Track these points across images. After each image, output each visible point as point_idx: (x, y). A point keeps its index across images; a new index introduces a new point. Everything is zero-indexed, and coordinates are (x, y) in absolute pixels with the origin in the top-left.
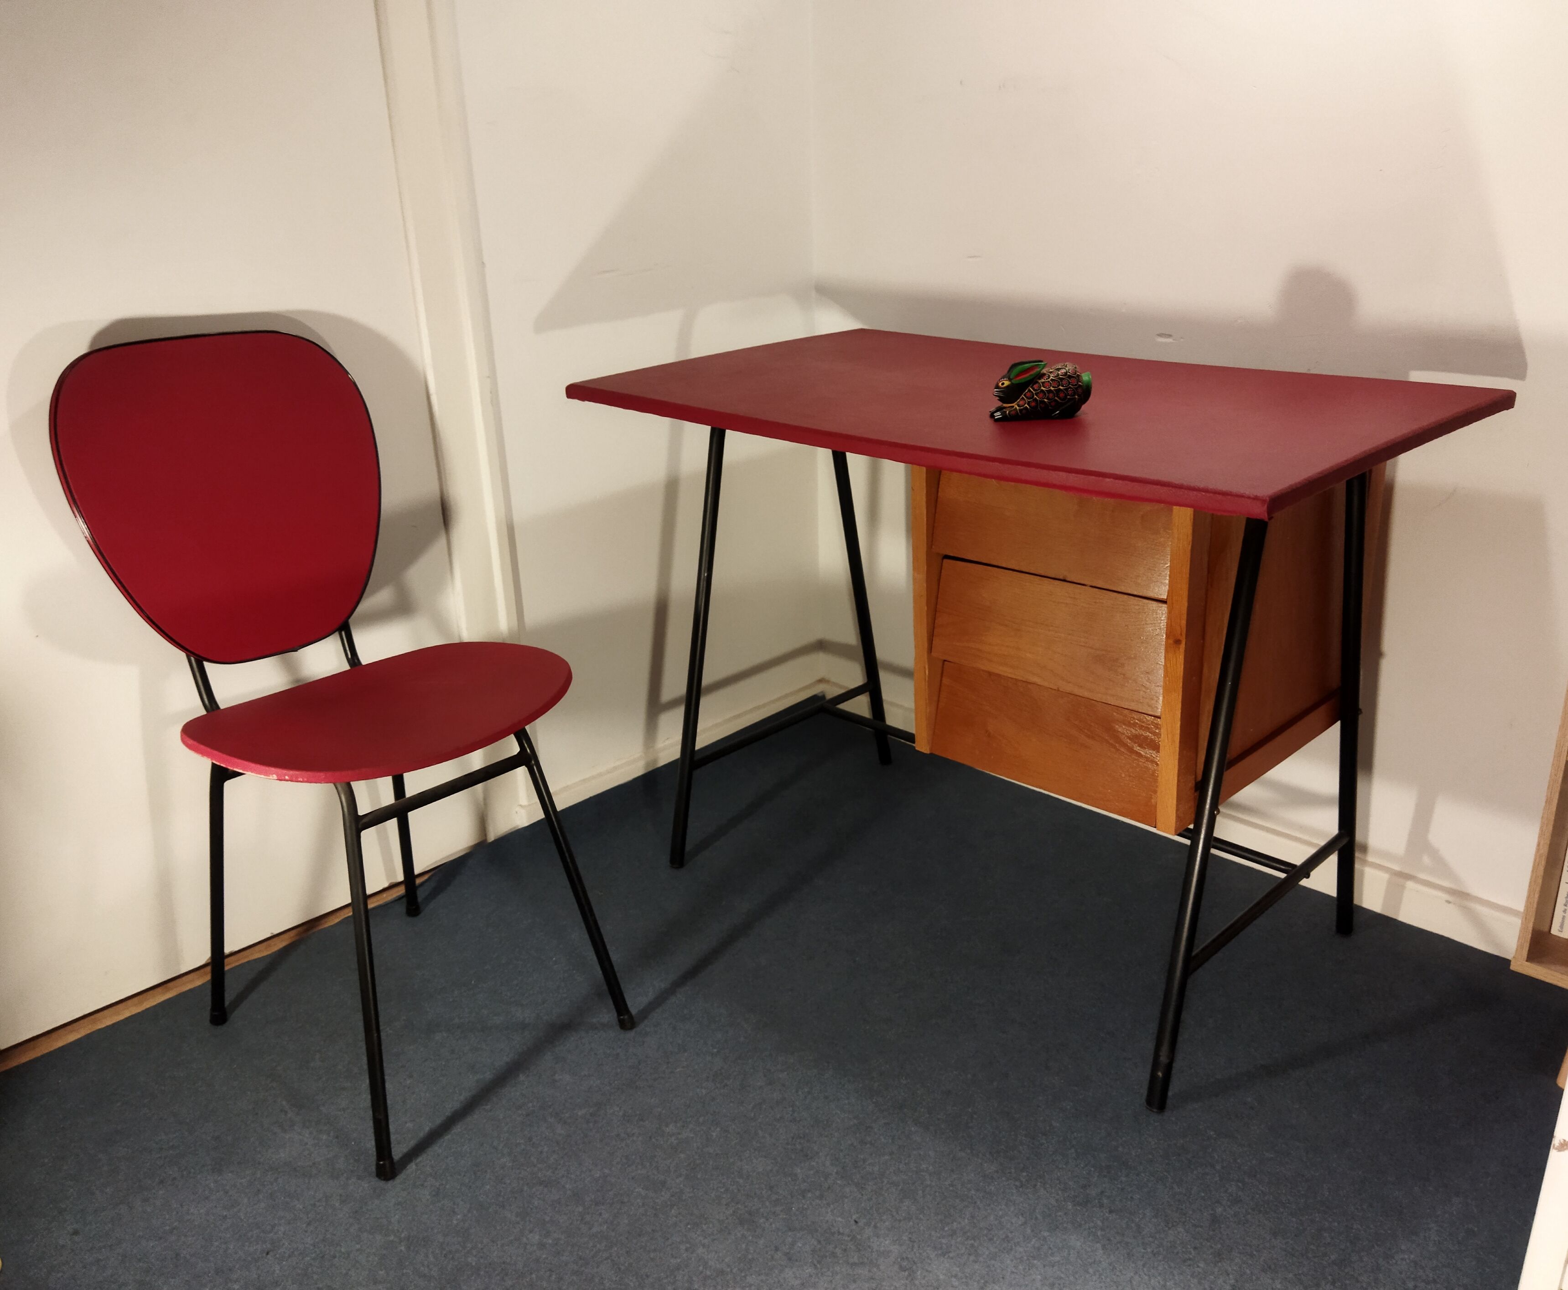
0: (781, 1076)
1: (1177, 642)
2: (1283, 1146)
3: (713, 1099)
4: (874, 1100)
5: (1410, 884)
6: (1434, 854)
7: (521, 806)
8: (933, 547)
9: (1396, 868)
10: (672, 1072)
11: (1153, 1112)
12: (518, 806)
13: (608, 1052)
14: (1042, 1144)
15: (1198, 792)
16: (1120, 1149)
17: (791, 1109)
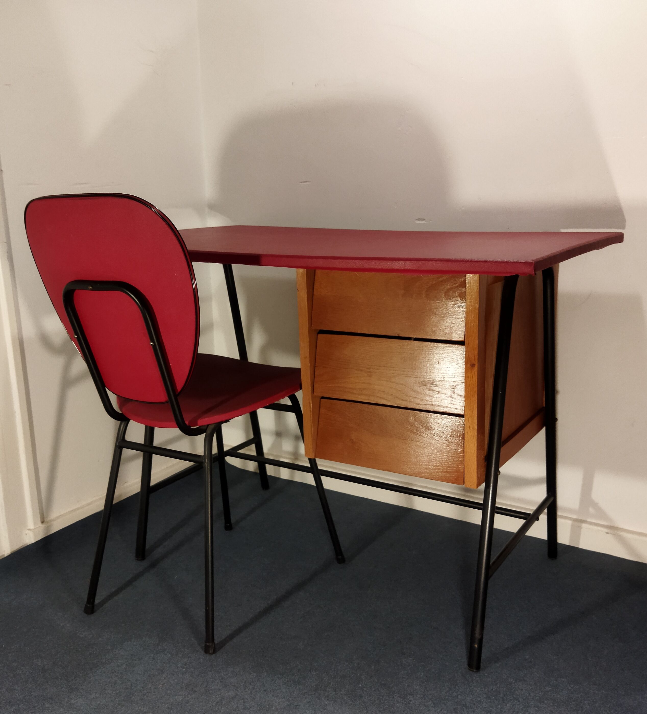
0: (232, 680)
1: (473, 365)
2: (554, 681)
3: (188, 702)
4: (297, 688)
5: (584, 525)
6: (595, 505)
7: (29, 529)
8: (312, 326)
9: (575, 517)
10: (155, 688)
11: (473, 671)
12: (28, 529)
13: (109, 680)
14: (411, 701)
15: (486, 462)
16: (459, 697)
17: (242, 701)
